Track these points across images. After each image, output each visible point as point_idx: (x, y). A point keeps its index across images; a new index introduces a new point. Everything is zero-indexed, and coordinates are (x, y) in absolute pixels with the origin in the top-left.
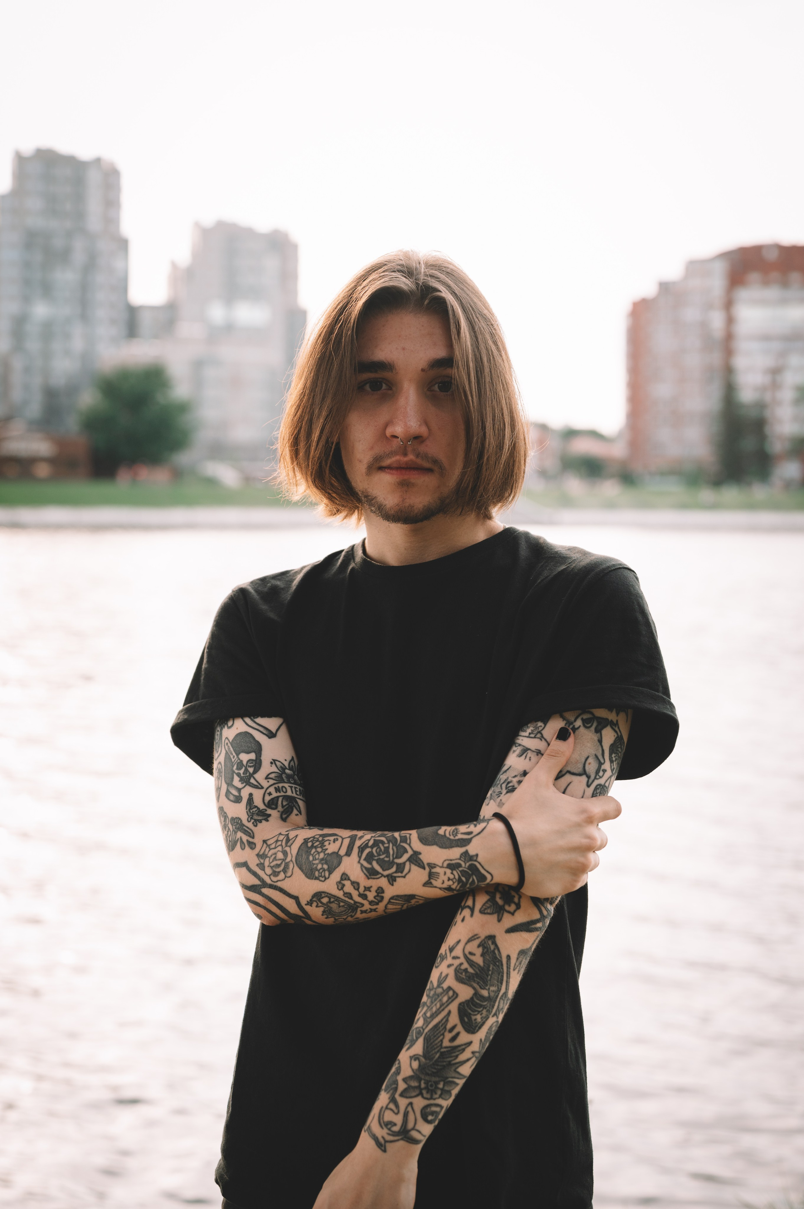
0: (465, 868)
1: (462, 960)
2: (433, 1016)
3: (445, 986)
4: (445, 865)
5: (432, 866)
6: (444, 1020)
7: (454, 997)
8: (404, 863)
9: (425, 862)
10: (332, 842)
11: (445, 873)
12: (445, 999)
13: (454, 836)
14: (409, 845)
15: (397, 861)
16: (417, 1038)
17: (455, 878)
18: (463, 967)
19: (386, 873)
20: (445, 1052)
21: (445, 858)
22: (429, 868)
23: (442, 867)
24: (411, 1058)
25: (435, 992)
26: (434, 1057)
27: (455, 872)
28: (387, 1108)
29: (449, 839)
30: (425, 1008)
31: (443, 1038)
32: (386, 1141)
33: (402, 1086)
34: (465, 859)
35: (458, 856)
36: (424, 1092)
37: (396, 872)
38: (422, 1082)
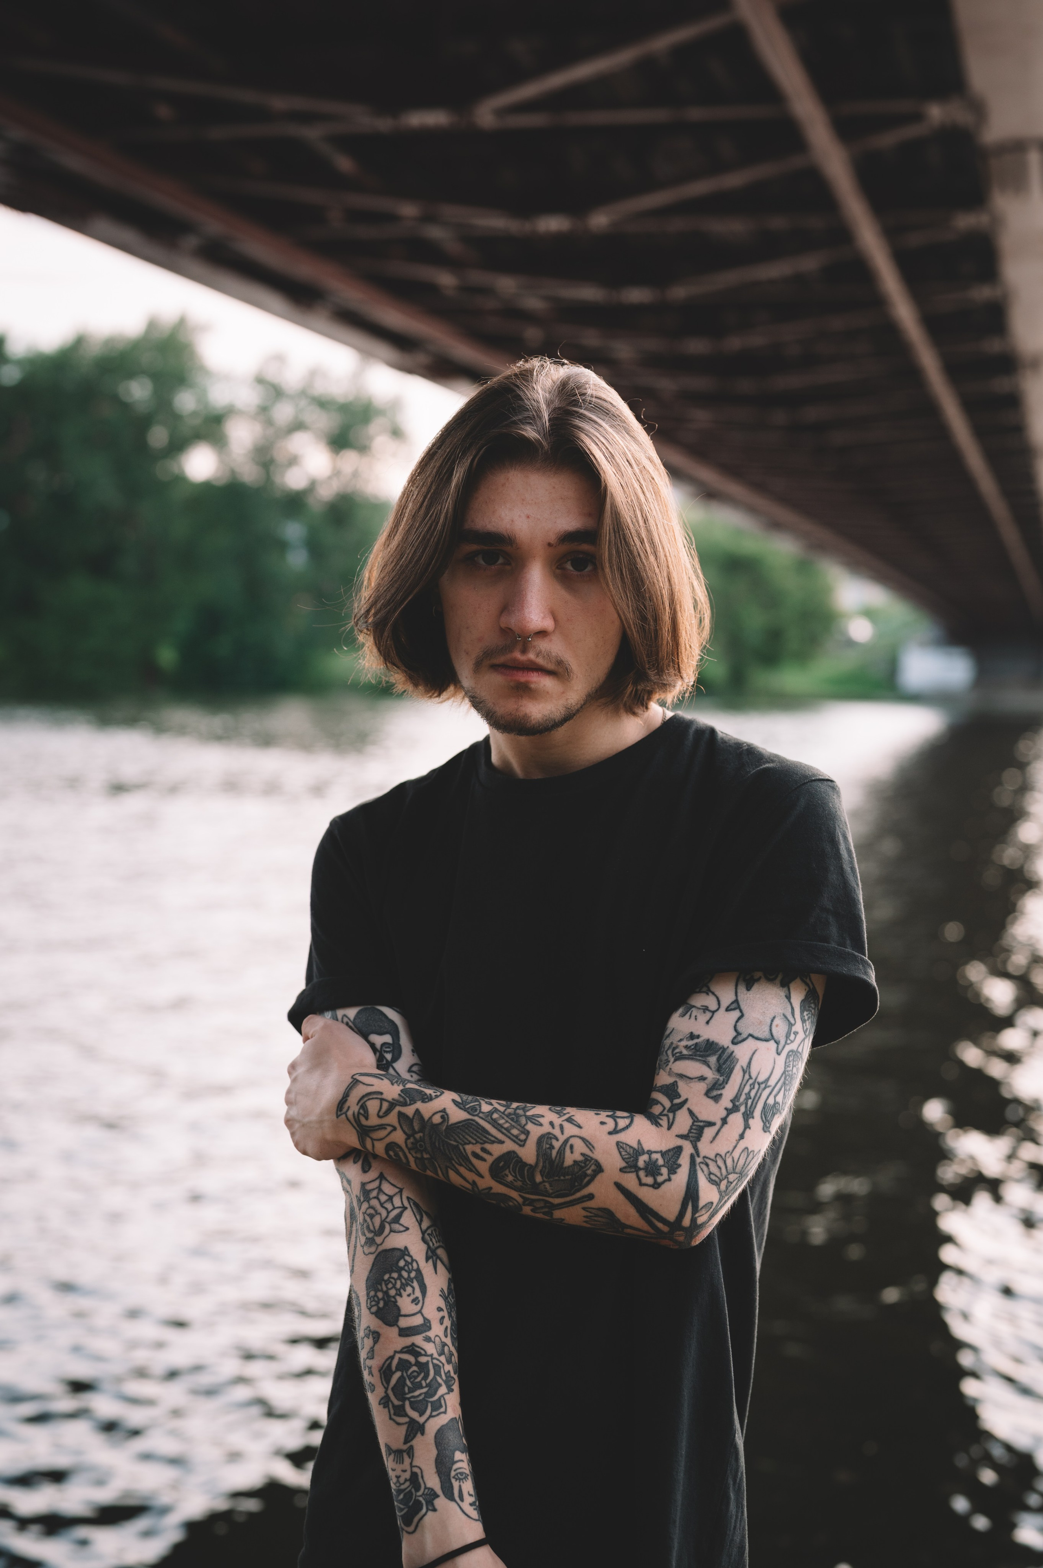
0: (416, 1496)
1: (562, 1139)
2: (494, 1123)
3: (530, 1127)
4: (415, 1470)
5: (410, 1452)
6: (493, 1139)
7: (519, 1142)
8: (406, 1415)
9: (414, 1443)
10: (412, 1297)
11: (404, 1471)
12: (515, 1132)
13: (455, 1476)
14: (431, 1416)
15: (407, 1403)
16: (465, 1110)
17: (401, 1484)
18: (554, 1142)
19: (390, 1392)
20: (460, 1150)
21: (423, 1467)
22: (406, 1450)
23: (412, 1466)
24: (444, 1111)
25: (521, 1116)
26: (450, 1140)
27: (408, 1484)
28: (382, 1100)
29: (450, 1469)
30: (502, 1109)
31: (473, 1144)
32: (346, 1113)
33: (409, 1111)
34: (427, 1494)
35: (429, 1485)
36: (412, 1140)
37: (394, 1406)
38: (421, 1134)
